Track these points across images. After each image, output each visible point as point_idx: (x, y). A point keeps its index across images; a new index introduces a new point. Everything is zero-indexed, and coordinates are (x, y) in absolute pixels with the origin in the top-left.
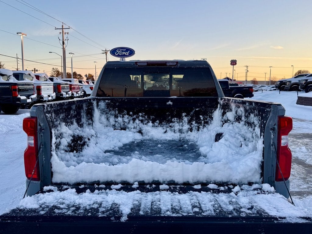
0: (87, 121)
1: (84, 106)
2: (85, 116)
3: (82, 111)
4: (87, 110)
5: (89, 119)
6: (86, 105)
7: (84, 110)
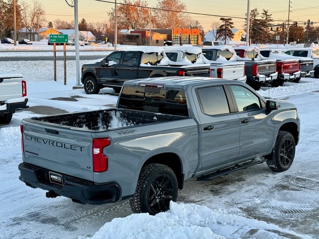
0: (102, 126)
1: (100, 115)
2: (101, 122)
3: (99, 118)
4: (102, 118)
5: (104, 125)
6: (102, 114)
7: (100, 118)
